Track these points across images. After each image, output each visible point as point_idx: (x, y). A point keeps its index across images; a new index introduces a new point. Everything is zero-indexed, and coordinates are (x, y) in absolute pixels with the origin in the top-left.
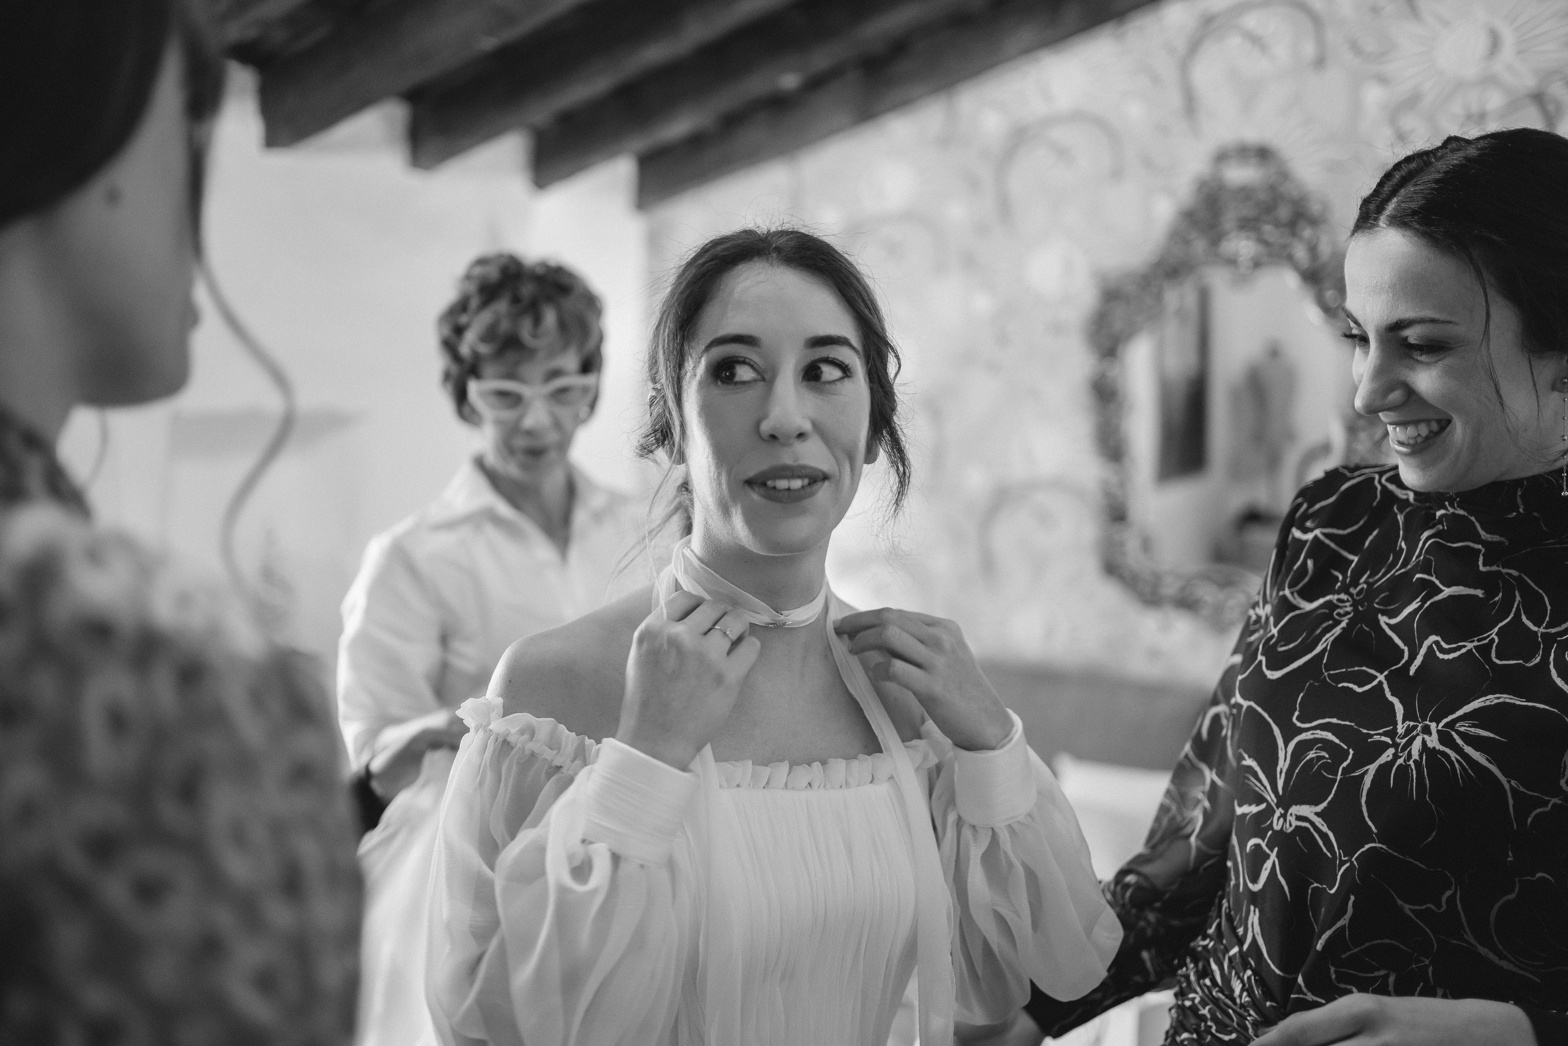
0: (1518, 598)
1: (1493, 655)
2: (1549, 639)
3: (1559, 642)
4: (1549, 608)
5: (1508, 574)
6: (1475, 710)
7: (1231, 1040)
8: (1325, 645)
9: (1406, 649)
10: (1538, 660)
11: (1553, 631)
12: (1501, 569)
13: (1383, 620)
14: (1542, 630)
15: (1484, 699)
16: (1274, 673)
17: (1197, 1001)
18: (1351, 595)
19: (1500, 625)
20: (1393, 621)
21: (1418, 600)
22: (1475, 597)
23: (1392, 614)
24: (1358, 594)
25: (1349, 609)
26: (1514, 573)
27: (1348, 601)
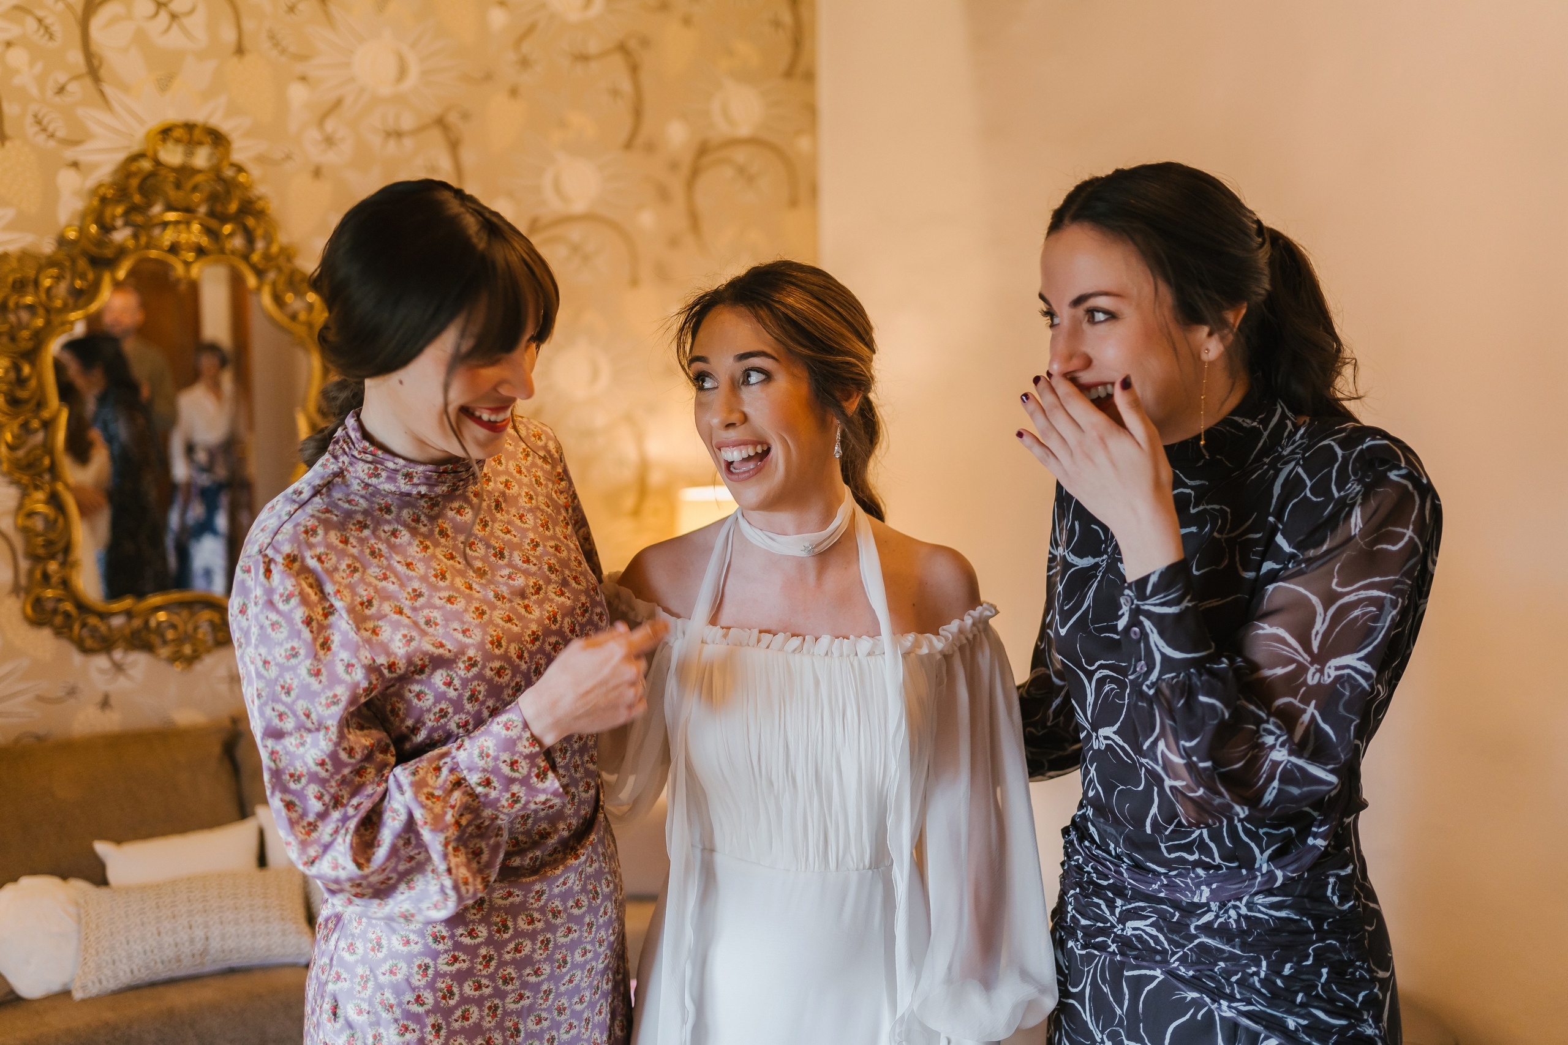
5: (1212, 509)
7: (1109, 884)
12: (1206, 507)
17: (1080, 861)
22: (1192, 532)
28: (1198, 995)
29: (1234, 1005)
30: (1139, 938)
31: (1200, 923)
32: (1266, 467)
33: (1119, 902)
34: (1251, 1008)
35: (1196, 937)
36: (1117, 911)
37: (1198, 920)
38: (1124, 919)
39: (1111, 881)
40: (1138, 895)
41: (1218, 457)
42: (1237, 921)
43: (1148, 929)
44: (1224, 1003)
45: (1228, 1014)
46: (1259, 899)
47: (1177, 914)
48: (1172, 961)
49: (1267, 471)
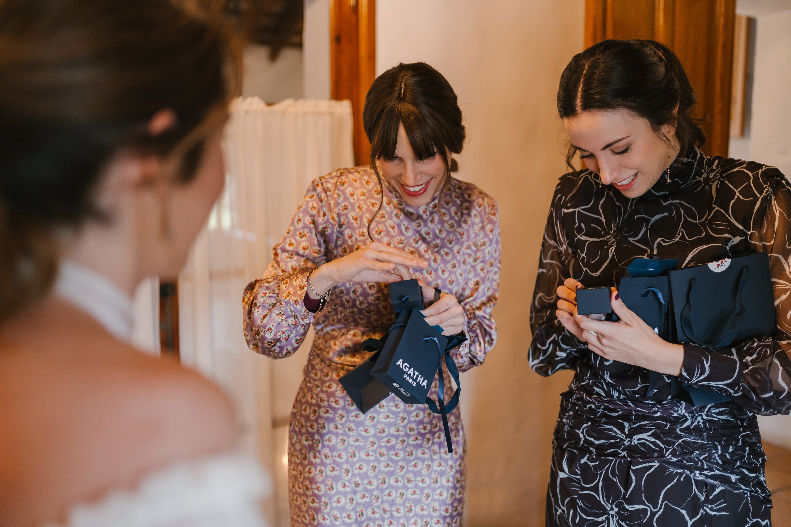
0: (682, 211)
1: (687, 238)
2: (703, 224)
3: (707, 224)
4: (696, 212)
5: (675, 203)
6: (692, 258)
7: (619, 415)
8: (612, 253)
9: (647, 248)
10: (704, 233)
11: (702, 220)
12: (672, 201)
13: (631, 239)
14: (698, 222)
15: (692, 252)
16: (596, 273)
18: (611, 234)
19: (681, 224)
20: (636, 239)
21: (644, 226)
22: (665, 216)
23: (634, 236)
24: (614, 232)
25: (613, 240)
26: (678, 201)
27: (611, 237)
28: (682, 471)
29: (704, 472)
30: (643, 445)
31: (683, 427)
32: (703, 184)
33: (626, 424)
34: (713, 473)
35: (681, 437)
36: (626, 430)
37: (681, 426)
38: (630, 435)
39: (620, 413)
40: (640, 418)
41: (676, 180)
42: (704, 423)
43: (650, 439)
44: (697, 472)
45: (701, 478)
46: (713, 411)
47: (668, 424)
48: (667, 455)
49: (704, 187)
